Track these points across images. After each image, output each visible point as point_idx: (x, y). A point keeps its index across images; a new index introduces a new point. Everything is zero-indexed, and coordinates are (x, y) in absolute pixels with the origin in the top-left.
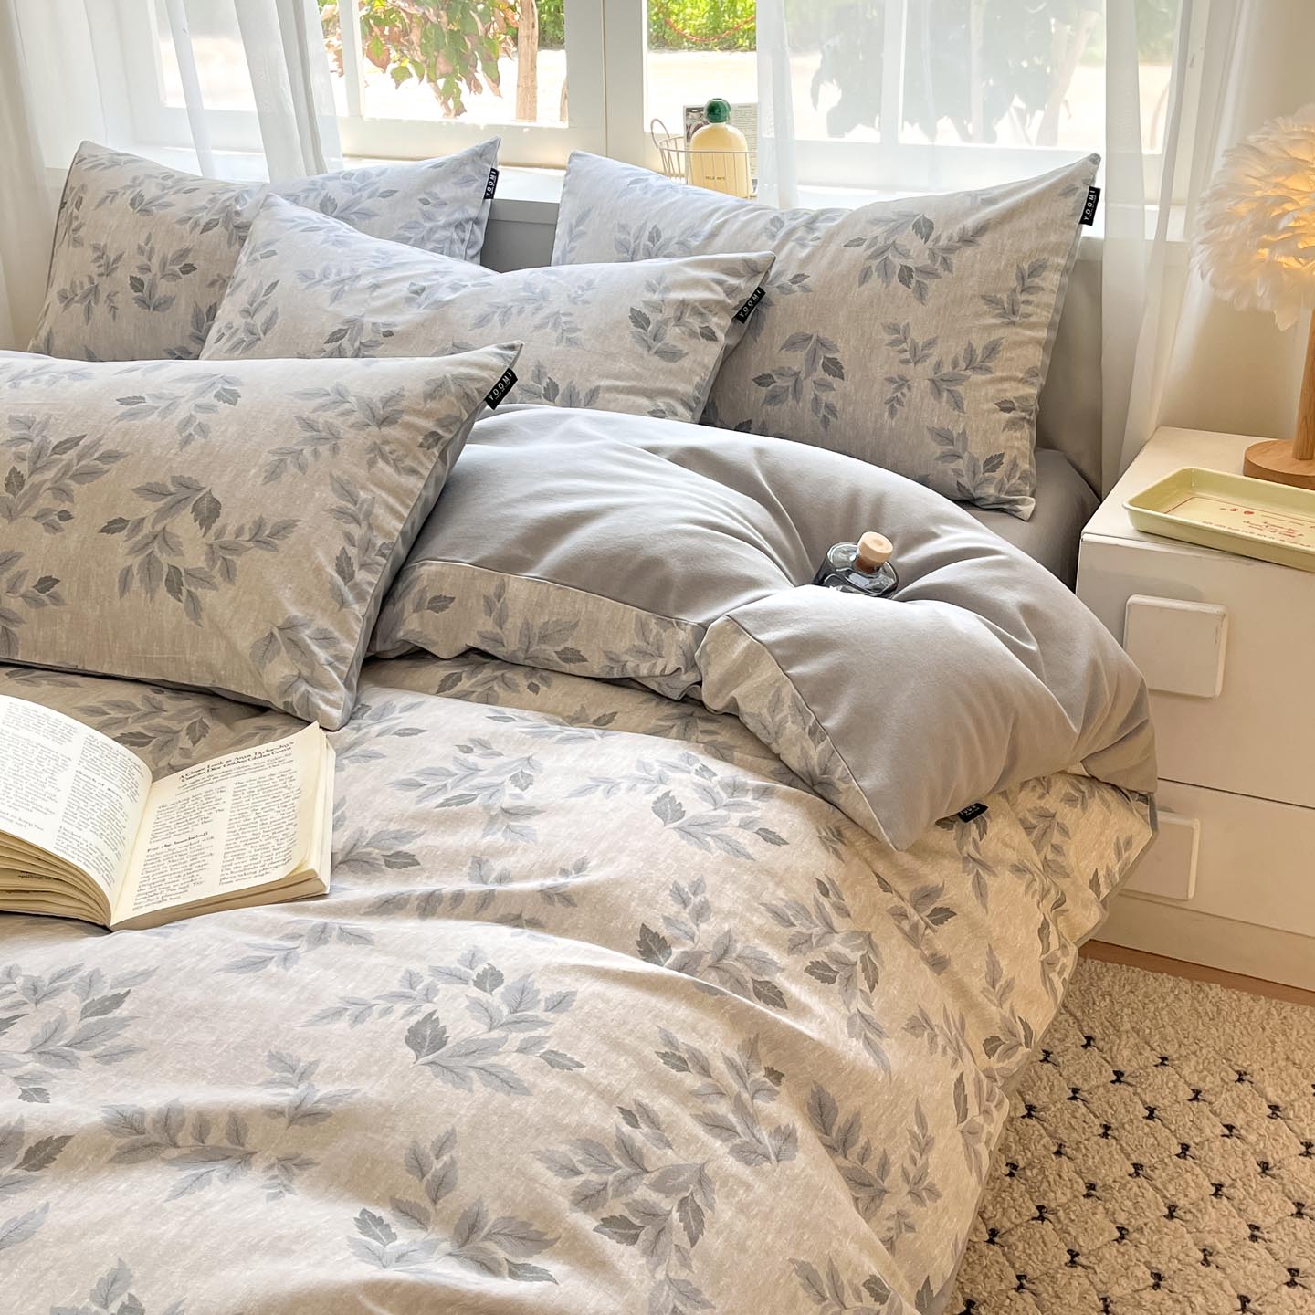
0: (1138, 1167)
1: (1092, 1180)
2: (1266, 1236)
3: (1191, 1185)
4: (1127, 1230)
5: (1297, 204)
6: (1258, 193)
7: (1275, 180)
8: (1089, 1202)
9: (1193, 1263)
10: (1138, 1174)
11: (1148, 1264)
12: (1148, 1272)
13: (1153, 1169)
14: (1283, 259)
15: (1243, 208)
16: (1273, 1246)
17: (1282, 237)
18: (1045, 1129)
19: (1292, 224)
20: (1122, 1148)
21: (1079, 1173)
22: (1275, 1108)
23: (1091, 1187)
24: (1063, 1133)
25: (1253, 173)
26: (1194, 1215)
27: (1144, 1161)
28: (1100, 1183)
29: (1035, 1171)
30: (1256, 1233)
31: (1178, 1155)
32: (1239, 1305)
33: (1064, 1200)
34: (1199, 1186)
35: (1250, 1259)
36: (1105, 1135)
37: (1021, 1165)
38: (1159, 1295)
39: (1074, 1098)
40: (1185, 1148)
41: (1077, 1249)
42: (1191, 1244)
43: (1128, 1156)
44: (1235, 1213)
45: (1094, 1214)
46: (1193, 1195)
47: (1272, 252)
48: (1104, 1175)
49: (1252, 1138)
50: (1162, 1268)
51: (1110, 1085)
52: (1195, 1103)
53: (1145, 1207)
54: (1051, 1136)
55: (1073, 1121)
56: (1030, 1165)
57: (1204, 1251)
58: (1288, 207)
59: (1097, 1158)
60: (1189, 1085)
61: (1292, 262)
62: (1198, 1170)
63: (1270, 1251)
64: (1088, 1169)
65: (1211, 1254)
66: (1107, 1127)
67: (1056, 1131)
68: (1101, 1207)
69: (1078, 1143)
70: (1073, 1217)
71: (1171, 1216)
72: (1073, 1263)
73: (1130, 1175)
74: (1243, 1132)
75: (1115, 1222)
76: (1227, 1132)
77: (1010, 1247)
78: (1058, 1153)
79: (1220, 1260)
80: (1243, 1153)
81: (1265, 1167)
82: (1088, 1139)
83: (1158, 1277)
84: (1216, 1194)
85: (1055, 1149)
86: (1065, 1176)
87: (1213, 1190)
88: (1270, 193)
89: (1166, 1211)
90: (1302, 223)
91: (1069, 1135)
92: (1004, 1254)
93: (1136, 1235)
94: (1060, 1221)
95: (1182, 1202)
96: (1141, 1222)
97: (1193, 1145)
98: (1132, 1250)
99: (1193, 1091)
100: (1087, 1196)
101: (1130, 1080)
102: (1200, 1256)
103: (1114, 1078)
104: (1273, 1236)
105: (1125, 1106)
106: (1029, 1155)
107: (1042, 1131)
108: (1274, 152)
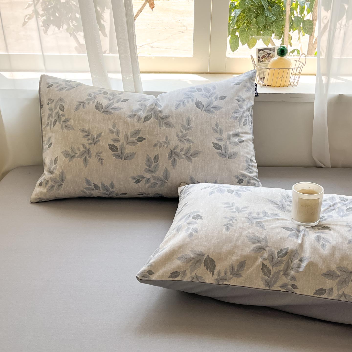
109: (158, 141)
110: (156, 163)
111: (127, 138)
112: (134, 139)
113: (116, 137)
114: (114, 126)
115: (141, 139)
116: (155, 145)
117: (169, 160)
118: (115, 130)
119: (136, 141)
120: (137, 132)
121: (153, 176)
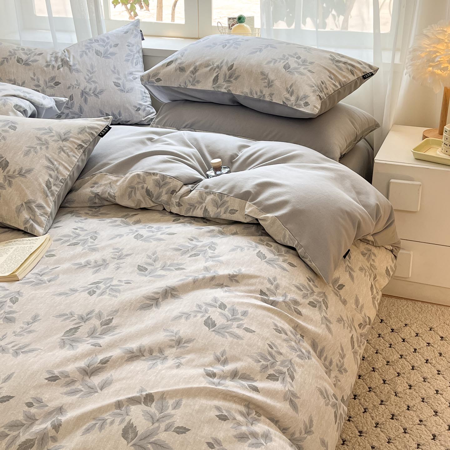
0: (401, 356)
1: (388, 360)
2: (442, 373)
3: (418, 360)
4: (400, 374)
5: (440, 53)
6: (428, 50)
7: (433, 45)
8: (388, 366)
9: (421, 382)
10: (402, 358)
11: (407, 382)
12: (407, 385)
13: (406, 356)
14: (436, 71)
15: (423, 55)
16: (444, 376)
17: (436, 63)
18: (372, 346)
19: (439, 60)
20: (396, 351)
21: (384, 358)
22: (442, 338)
23: (388, 362)
24: (377, 347)
25: (426, 43)
26: (420, 368)
27: (404, 354)
28: (391, 361)
29: (370, 358)
30: (439, 372)
31: (413, 352)
32: (435, 392)
33: (380, 366)
34: (420, 360)
35: (437, 380)
36: (390, 347)
37: (366, 357)
38: (411, 391)
39: (379, 337)
40: (415, 350)
41: (385, 379)
42: (420, 376)
43: (398, 353)
44: (433, 367)
45: (390, 369)
46: (419, 363)
47: (433, 69)
48: (391, 359)
49: (436, 346)
50: (411, 383)
51: (390, 333)
52: (417, 337)
53: (405, 367)
54: (374, 348)
55: (380, 343)
56: (369, 357)
57: (424, 378)
58: (438, 54)
59: (389, 354)
60: (415, 332)
61: (439, 72)
62: (420, 356)
63: (444, 377)
64: (387, 357)
65: (426, 379)
66: (391, 345)
67: (375, 347)
68: (391, 367)
69: (383, 350)
70: (383, 371)
71: (413, 369)
72: (384, 383)
73: (400, 358)
74: (433, 345)
75: (396, 371)
76: (428, 345)
77: (365, 380)
78: (377, 353)
79: (429, 380)
80: (433, 350)
81: (441, 354)
82: (385, 348)
83: (410, 386)
84: (426, 362)
85: (376, 352)
86: (380, 359)
87: (425, 361)
88: (431, 49)
89: (411, 368)
90: (442, 59)
91: (379, 347)
92: (364, 382)
93: (403, 375)
94: (380, 372)
95: (416, 365)
96: (404, 371)
97: (418, 349)
98: (402, 379)
99: (416, 333)
100: (387, 365)
101: (396, 331)
102: (423, 380)
103: (391, 331)
104: (444, 373)
105: (396, 339)
106: (368, 354)
107: (371, 347)
108: (433, 37)
109: (71, 84)
110: (72, 102)
111: (46, 83)
112: (52, 84)
113: (37, 83)
114: (34, 75)
115: (57, 84)
116: (69, 88)
117: (81, 98)
118: (35, 78)
119: (54, 85)
120: (53, 79)
121: (70, 112)
